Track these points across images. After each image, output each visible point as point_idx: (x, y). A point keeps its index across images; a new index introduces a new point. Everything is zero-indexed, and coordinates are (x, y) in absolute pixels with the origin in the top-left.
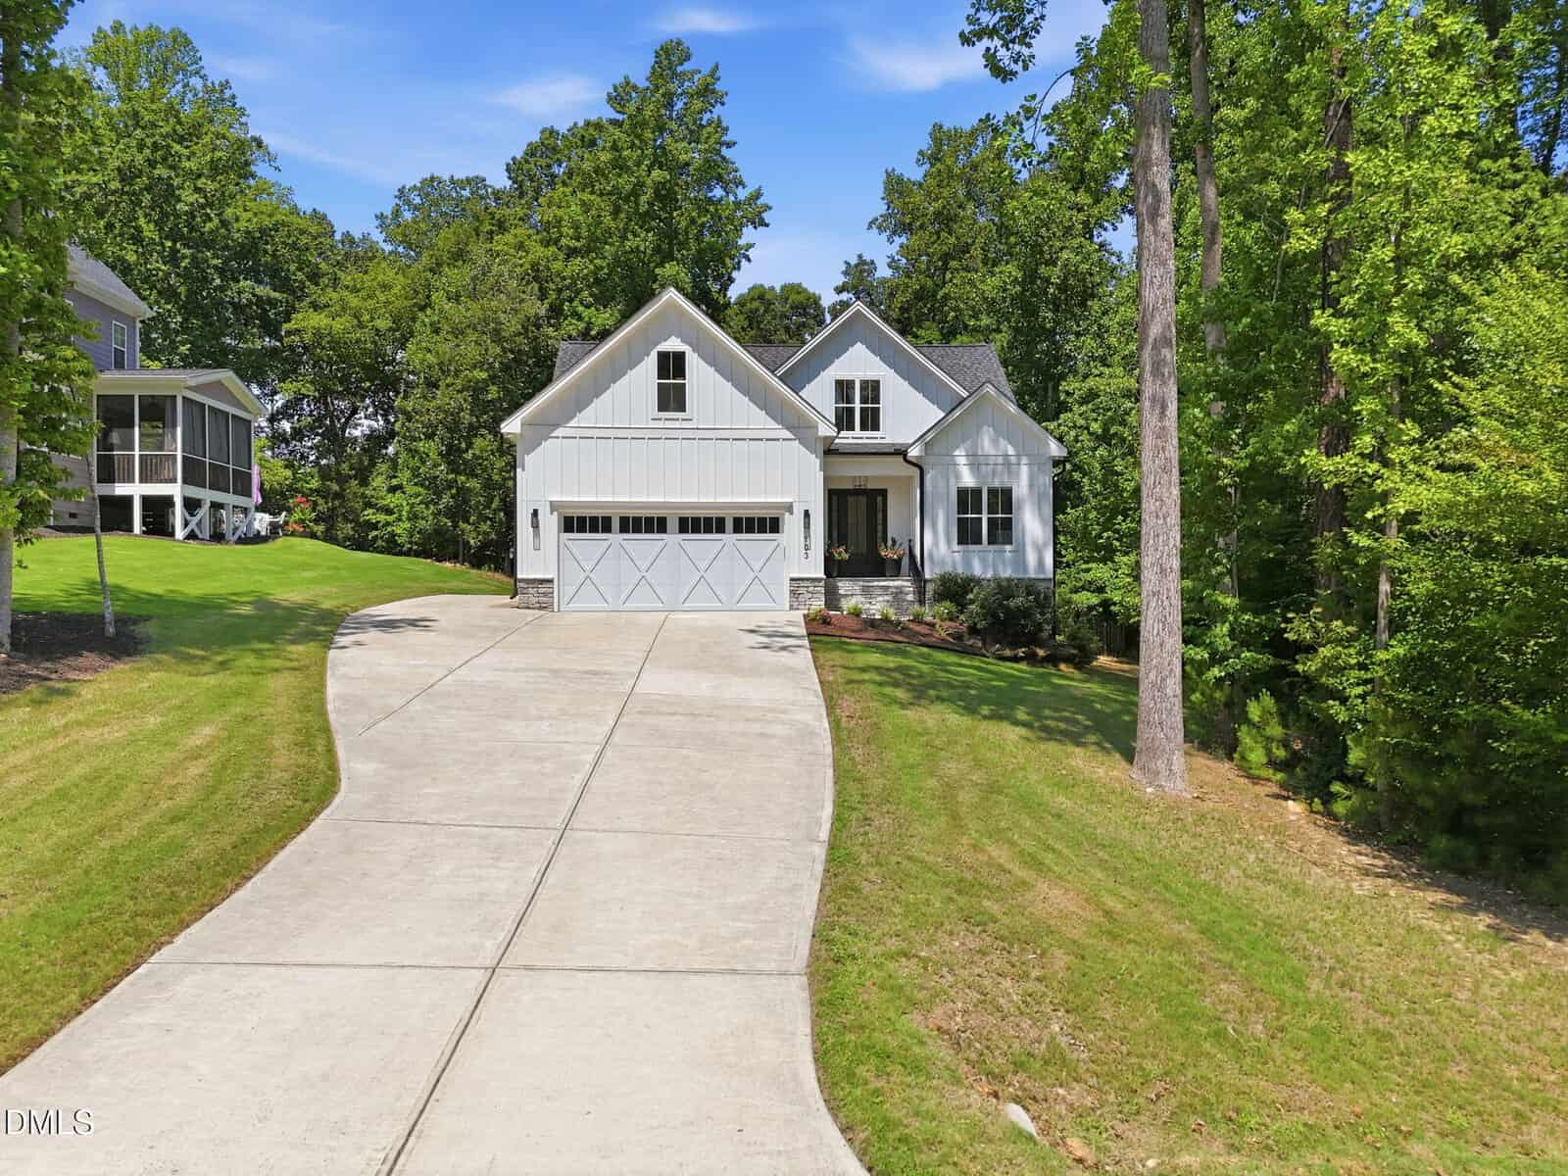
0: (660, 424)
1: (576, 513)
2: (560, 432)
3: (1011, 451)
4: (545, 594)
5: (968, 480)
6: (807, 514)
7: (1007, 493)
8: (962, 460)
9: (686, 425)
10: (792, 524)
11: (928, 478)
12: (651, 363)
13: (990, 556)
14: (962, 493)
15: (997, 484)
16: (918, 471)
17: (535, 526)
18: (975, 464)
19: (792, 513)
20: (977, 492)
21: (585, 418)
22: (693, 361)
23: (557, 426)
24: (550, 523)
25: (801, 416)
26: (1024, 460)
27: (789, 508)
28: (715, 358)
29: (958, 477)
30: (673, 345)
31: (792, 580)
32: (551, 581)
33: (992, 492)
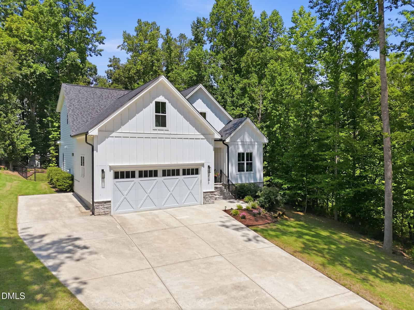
0: (155, 132)
1: (120, 170)
2: (114, 134)
3: (253, 141)
4: (107, 208)
5: (241, 150)
6: (209, 167)
7: (251, 154)
8: (240, 143)
9: (166, 132)
10: (204, 171)
11: (230, 149)
12: (152, 106)
13: (247, 175)
14: (239, 154)
15: (249, 151)
16: (227, 147)
17: (103, 178)
18: (243, 144)
19: (204, 167)
20: (243, 154)
21: (124, 129)
22: (169, 107)
23: (113, 131)
24: (110, 175)
25: (207, 129)
26: (256, 143)
27: (203, 165)
28: (177, 106)
29: (238, 148)
30: (161, 99)
31: (204, 193)
32: (110, 202)
33: (247, 154)
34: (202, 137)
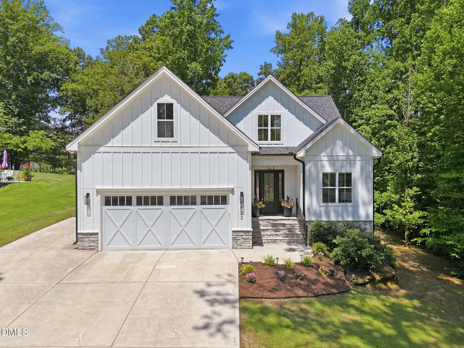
0: (159, 145)
1: (111, 195)
2: (102, 149)
3: (351, 153)
4: (93, 241)
5: (328, 169)
6: (242, 194)
7: (349, 175)
8: (326, 158)
9: (174, 145)
10: (234, 200)
11: (307, 168)
12: (153, 110)
13: (340, 210)
14: (325, 175)
15: (343, 171)
16: (301, 164)
17: (88, 203)
18: (332, 160)
19: (233, 194)
20: (333, 175)
21: (116, 141)
22: (177, 109)
23: (100, 146)
24: (96, 201)
25: (238, 139)
26: (358, 158)
27: (232, 191)
29: (323, 167)
30: (166, 99)
31: (233, 232)
32: (97, 234)
33: (341, 175)
34: (231, 150)
